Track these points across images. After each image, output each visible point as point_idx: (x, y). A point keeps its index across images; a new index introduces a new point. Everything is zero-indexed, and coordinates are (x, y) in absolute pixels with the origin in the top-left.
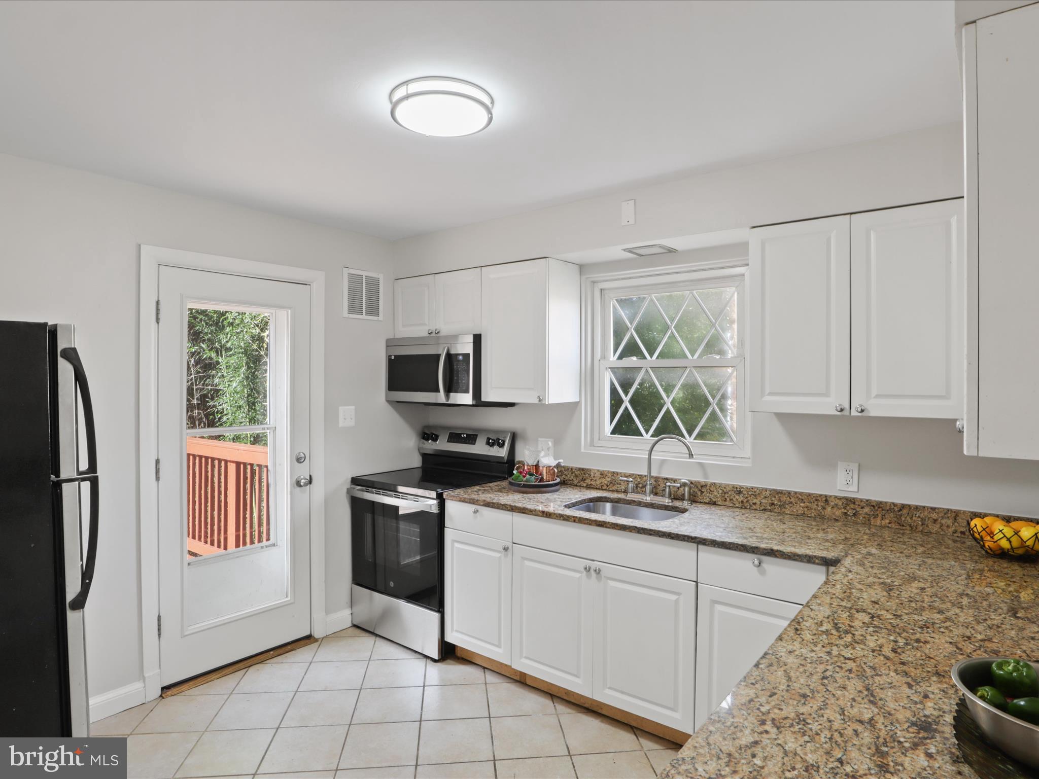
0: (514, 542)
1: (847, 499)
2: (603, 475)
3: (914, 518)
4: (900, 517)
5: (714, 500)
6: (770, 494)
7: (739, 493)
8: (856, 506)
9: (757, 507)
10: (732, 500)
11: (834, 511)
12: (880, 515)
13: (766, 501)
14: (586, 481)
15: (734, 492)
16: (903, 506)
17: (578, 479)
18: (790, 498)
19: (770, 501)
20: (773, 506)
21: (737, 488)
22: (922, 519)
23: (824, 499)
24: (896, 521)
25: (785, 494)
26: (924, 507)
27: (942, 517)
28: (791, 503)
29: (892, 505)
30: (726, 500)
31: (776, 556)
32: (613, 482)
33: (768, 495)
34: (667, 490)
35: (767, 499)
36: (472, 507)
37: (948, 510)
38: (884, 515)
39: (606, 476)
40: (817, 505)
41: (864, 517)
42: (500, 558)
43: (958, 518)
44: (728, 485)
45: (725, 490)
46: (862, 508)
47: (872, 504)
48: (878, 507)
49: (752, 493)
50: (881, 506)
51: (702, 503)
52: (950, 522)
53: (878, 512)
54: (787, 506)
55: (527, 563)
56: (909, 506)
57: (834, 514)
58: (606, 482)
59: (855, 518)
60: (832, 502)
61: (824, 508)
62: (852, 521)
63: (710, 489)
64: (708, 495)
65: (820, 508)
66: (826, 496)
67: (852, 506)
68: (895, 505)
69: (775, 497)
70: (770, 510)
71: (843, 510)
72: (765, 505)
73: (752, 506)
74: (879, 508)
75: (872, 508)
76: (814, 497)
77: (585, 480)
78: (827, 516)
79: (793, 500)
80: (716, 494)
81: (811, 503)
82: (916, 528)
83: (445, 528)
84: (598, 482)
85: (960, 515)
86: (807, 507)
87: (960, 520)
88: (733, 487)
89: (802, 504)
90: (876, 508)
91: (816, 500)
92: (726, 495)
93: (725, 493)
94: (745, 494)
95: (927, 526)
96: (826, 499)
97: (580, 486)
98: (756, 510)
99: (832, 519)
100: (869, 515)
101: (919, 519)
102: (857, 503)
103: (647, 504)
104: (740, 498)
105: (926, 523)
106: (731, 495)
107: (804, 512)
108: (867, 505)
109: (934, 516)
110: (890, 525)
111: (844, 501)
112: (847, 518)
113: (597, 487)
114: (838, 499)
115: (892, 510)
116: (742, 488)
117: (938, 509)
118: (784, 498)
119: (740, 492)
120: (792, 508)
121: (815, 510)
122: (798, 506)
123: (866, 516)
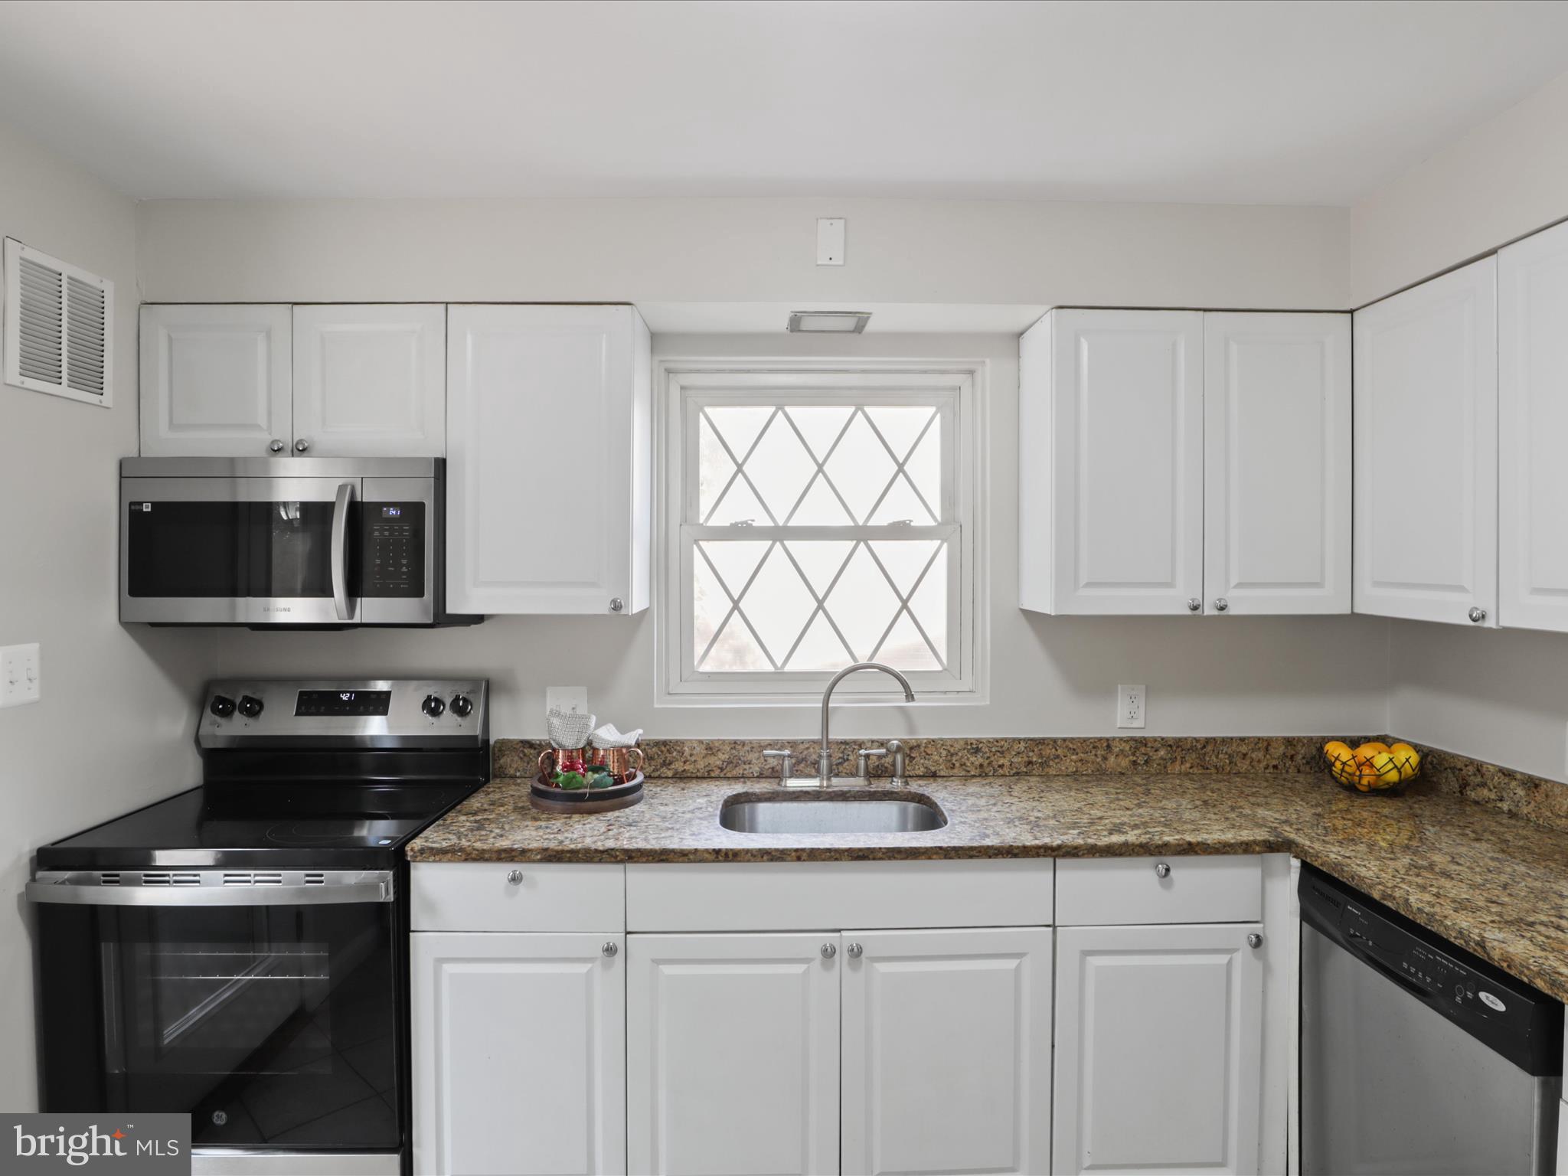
0: (629, 930)
1: (1136, 741)
2: (710, 748)
3: (1220, 756)
4: (1204, 757)
5: (933, 769)
6: (1026, 748)
7: (976, 753)
8: (1149, 749)
9: (1006, 771)
10: (965, 764)
11: (1119, 760)
12: (1179, 758)
13: (1020, 760)
14: (673, 766)
15: (968, 752)
16: (1208, 741)
17: (653, 763)
18: (1057, 750)
19: (1026, 759)
20: (1030, 765)
21: (971, 744)
22: (1230, 756)
23: (1105, 744)
24: (1198, 764)
25: (1048, 745)
26: (1232, 739)
27: (1253, 749)
28: (1058, 757)
29: (1194, 741)
30: (953, 767)
31: (1196, 853)
32: (734, 761)
33: (1023, 749)
34: (862, 762)
35: (1021, 755)
36: (504, 871)
37: (1259, 739)
38: (1184, 757)
39: (719, 750)
40: (1096, 755)
41: (1159, 765)
42: (589, 974)
43: (1269, 748)
44: (956, 740)
45: (952, 750)
46: (1156, 751)
47: (1169, 743)
48: (1176, 746)
49: (997, 749)
50: (1181, 744)
51: (913, 776)
52: (1260, 755)
53: (1176, 754)
54: (1051, 763)
55: (667, 970)
56: (1214, 739)
57: (1119, 765)
58: (719, 763)
59: (1147, 766)
60: (1116, 747)
61: (1105, 758)
62: (1143, 772)
63: (925, 752)
64: (922, 761)
65: (1099, 760)
66: (1107, 740)
67: (1143, 750)
68: (1197, 740)
69: (1033, 751)
70: (1026, 772)
71: (1131, 757)
72: (1017, 765)
73: (997, 771)
74: (1178, 747)
75: (1169, 749)
76: (1091, 743)
77: (670, 764)
78: (1110, 770)
79: (1060, 752)
80: (937, 758)
81: (1087, 753)
82: (1223, 770)
83: (411, 934)
84: (701, 764)
85: (1272, 744)
86: (1081, 760)
87: (1273, 750)
88: (966, 744)
89: (1074, 757)
90: (1174, 748)
91: (1094, 747)
92: (954, 759)
93: (952, 755)
94: (986, 752)
95: (1236, 764)
96: (1108, 744)
97: (659, 777)
98: (1003, 776)
99: (1117, 773)
100: (1165, 759)
101: (1227, 756)
102: (1149, 745)
103: (833, 794)
104: (978, 760)
105: (1234, 760)
106: (962, 757)
107: (1077, 768)
108: (1162, 745)
109: (1244, 749)
110: (1191, 771)
111: (1132, 743)
112: (1136, 769)
113: (699, 774)
114: (1125, 741)
115: (1194, 749)
116: (981, 743)
117: (1249, 738)
118: (1048, 751)
119: (977, 750)
120: (1059, 765)
121: (1093, 763)
122: (1068, 761)
123: (1162, 762)
